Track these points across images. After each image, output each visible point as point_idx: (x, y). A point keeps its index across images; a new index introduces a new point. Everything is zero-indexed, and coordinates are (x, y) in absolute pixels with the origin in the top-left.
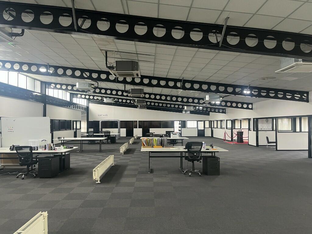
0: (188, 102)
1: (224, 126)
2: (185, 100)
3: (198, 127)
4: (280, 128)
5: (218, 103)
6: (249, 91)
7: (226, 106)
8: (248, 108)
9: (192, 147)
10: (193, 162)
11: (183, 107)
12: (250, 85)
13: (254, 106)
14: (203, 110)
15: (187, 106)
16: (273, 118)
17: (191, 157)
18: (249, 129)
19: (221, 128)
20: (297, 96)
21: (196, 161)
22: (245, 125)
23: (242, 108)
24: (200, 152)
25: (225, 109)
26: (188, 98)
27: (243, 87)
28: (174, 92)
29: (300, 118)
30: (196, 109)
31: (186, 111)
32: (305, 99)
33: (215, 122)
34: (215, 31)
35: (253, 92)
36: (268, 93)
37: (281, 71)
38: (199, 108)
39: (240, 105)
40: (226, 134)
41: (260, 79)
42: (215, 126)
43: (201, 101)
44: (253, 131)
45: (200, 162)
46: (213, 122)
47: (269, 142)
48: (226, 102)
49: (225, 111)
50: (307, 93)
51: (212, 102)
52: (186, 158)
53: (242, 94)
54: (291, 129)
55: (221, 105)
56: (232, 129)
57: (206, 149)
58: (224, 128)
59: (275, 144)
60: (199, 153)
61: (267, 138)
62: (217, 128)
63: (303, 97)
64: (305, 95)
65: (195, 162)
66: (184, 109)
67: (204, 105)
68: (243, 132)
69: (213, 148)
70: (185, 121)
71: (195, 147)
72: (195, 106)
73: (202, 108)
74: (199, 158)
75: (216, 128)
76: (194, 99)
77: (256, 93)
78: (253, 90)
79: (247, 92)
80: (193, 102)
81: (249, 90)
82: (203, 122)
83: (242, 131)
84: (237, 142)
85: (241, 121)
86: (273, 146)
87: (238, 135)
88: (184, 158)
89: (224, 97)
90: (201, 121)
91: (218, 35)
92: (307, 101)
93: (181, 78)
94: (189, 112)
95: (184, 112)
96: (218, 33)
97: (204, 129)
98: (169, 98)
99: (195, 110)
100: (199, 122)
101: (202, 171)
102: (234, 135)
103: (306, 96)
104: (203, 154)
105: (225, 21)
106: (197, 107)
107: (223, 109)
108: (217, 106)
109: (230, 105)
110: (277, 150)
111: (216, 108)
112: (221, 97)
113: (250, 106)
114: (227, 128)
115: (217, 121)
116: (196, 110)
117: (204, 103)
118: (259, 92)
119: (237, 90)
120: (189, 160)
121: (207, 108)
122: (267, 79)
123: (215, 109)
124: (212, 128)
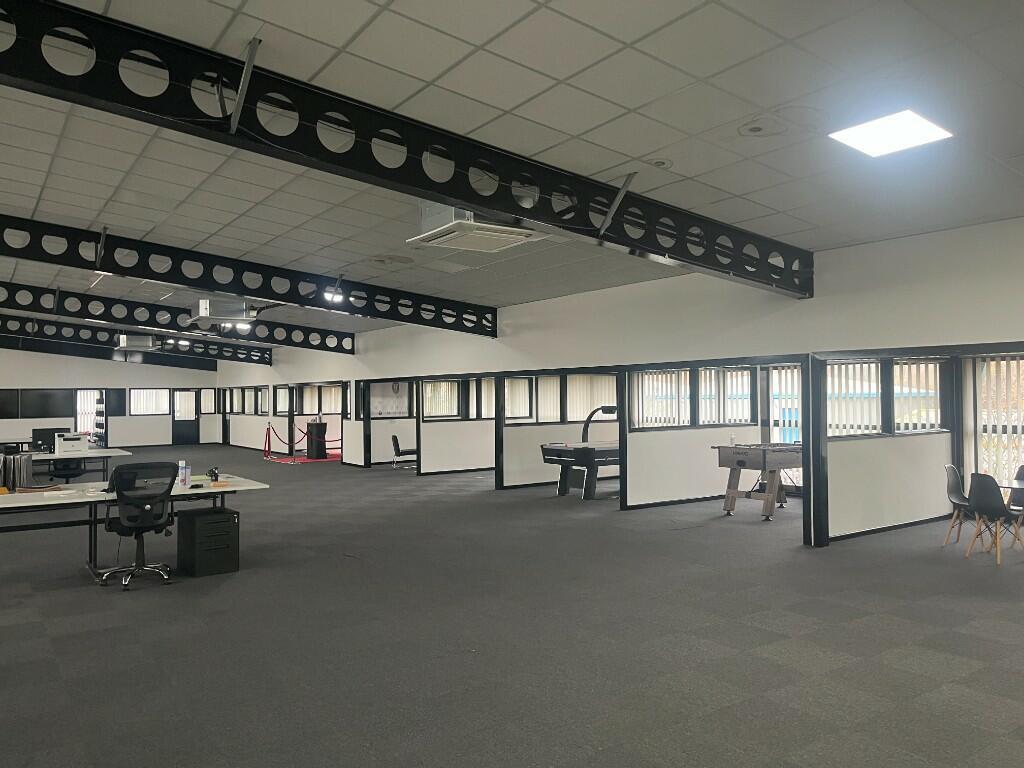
0: (130, 319)
1: (266, 404)
2: (119, 311)
3: (174, 412)
4: (429, 410)
5: (244, 327)
6: (339, 294)
7: (271, 338)
8: (339, 349)
9: (139, 483)
10: (139, 537)
11: (111, 337)
12: (342, 275)
13: (359, 343)
14: (191, 350)
15: (126, 333)
16: (410, 381)
17: (130, 519)
18: (344, 415)
19: (256, 413)
20: (470, 318)
21: (153, 532)
22: (333, 402)
23: (323, 347)
24: (167, 496)
25: (270, 350)
26: (132, 306)
27: (322, 282)
28: (72, 278)
29: (479, 378)
30: (167, 347)
31: (126, 353)
32: (489, 327)
33: (237, 395)
34: (215, 75)
35: (351, 299)
36: (394, 305)
37: (423, 240)
38: (176, 346)
39: (315, 339)
40: (271, 430)
41: (371, 260)
42: (237, 408)
43: (185, 321)
44: (356, 419)
45: (168, 533)
46: (228, 393)
47: (399, 453)
48: (272, 326)
49: (270, 355)
50: (494, 311)
51: (223, 325)
52: (112, 525)
53: (318, 302)
54: (455, 413)
55: (252, 336)
56: (291, 416)
57: (193, 487)
58: (265, 414)
59: (414, 457)
60: (163, 501)
61: (395, 439)
62: (243, 412)
63: (484, 322)
64: (489, 316)
65: (149, 537)
66: (117, 343)
67: (196, 334)
68: (326, 424)
69: (216, 480)
70: (125, 389)
71: (151, 482)
72: (161, 338)
73: (187, 343)
74: (162, 521)
75: (238, 414)
76: (154, 309)
77: (361, 304)
78: (353, 293)
79: (333, 297)
80: (152, 322)
81: (340, 290)
82: (192, 394)
83: (323, 421)
84: (308, 457)
85: (320, 388)
86: (409, 464)
87: (309, 434)
88: (101, 527)
89: (263, 308)
90: (188, 390)
91: (227, 92)
92: (493, 334)
93: (95, 229)
94: (138, 358)
95: (118, 358)
96: (225, 85)
97: (197, 420)
98: (48, 301)
99: (161, 350)
100: (177, 394)
101: (174, 565)
102: (298, 435)
103: (490, 319)
104: (179, 506)
105: (247, 51)
106: (171, 341)
107: (262, 351)
108: (243, 337)
109: (284, 337)
110: (419, 474)
111: (239, 347)
112: (253, 309)
113: (347, 343)
114: (275, 413)
115: (243, 390)
116: (168, 351)
117: (194, 327)
118: (371, 301)
119: (305, 288)
120: (124, 532)
121: (207, 344)
122: (390, 261)
123: (236, 348)
124: (224, 414)
